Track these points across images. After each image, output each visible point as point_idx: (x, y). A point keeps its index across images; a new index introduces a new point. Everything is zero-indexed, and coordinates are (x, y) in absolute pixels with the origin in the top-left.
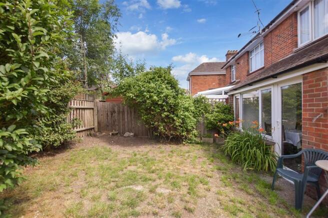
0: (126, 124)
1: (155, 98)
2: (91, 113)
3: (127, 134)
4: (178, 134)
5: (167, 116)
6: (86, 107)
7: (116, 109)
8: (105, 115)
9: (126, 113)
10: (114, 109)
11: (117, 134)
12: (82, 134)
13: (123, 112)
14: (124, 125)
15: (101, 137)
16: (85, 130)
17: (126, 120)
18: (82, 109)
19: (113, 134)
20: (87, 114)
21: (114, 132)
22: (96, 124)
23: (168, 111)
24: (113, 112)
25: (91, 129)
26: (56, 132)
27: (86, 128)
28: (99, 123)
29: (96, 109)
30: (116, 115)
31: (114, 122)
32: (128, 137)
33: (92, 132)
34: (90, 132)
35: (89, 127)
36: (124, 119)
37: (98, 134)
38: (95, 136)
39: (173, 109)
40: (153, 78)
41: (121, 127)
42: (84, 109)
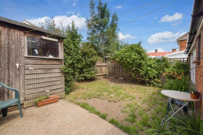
0: (120, 73)
1: (128, 60)
2: (105, 68)
3: (120, 78)
4: (144, 79)
5: (136, 69)
6: (103, 65)
7: (116, 67)
8: (112, 69)
9: (120, 68)
10: (115, 66)
11: (116, 78)
12: (101, 77)
13: (119, 67)
14: (119, 74)
15: (110, 79)
16: (103, 75)
17: (120, 71)
18: (102, 66)
19: (114, 78)
20: (104, 68)
21: (115, 77)
22: (108, 73)
23: (136, 67)
24: (115, 68)
25: (106, 75)
26: (89, 74)
27: (103, 74)
28: (109, 72)
29: (108, 66)
30: (116, 69)
31: (115, 72)
32: (121, 80)
33: (106, 76)
34: (105, 76)
35: (104, 74)
36: (119, 71)
37: (108, 77)
38: (107, 78)
39: (140, 65)
40: (129, 50)
41: (118, 75)
42: (103, 66)
